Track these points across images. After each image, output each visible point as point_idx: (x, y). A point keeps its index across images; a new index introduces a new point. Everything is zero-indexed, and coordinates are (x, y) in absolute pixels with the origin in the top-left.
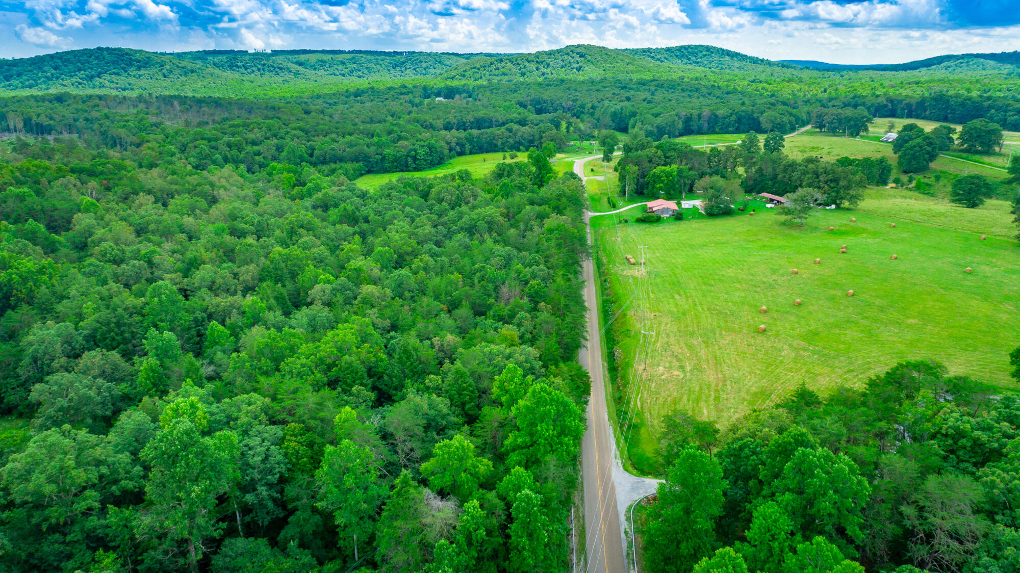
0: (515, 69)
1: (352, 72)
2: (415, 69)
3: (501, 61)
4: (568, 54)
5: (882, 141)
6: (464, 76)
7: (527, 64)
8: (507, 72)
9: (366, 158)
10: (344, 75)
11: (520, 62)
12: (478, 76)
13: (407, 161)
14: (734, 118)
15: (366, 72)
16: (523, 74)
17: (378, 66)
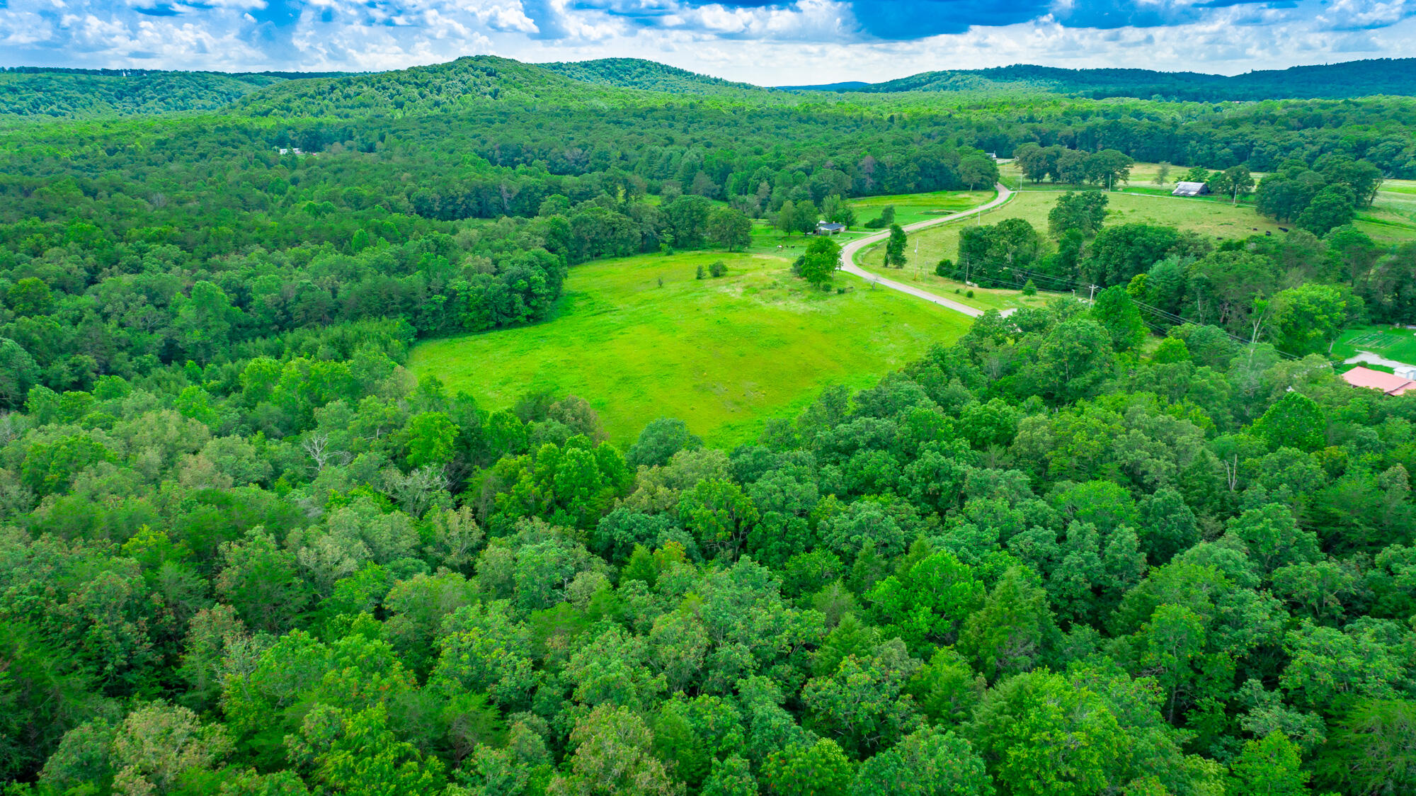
0: (381, 97)
1: (35, 105)
2: (162, 100)
3: (349, 83)
4: (466, 71)
5: (1177, 195)
6: (289, 110)
7: (400, 87)
8: (368, 101)
9: (408, 305)
10: (20, 112)
11: (387, 84)
12: (315, 109)
13: (512, 304)
14: (913, 167)
15: (65, 105)
16: (400, 105)
17: (89, 96)
